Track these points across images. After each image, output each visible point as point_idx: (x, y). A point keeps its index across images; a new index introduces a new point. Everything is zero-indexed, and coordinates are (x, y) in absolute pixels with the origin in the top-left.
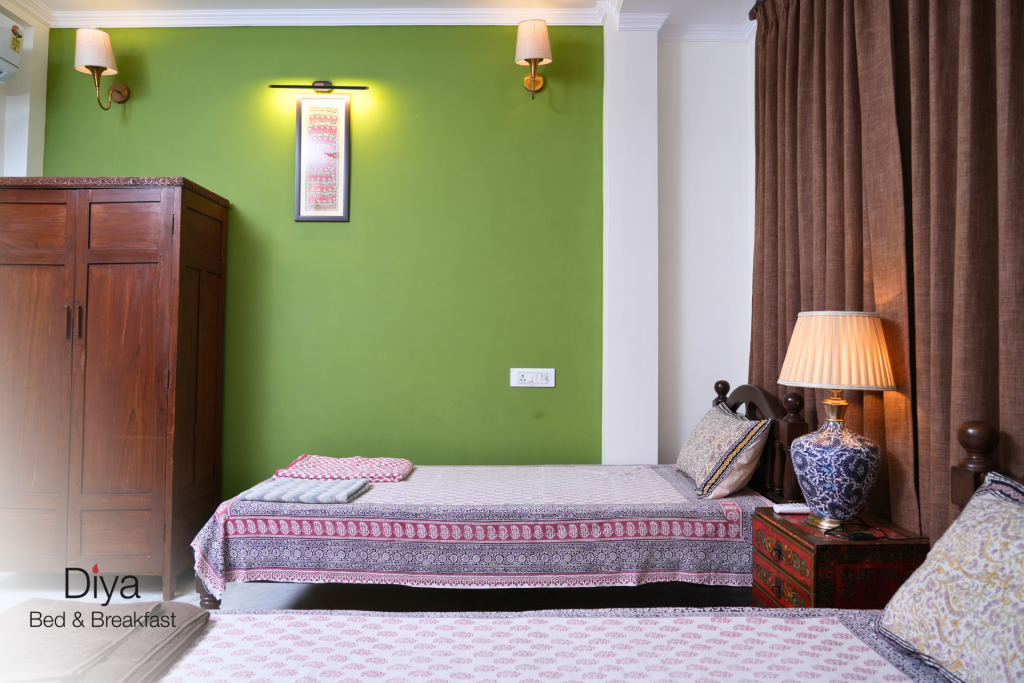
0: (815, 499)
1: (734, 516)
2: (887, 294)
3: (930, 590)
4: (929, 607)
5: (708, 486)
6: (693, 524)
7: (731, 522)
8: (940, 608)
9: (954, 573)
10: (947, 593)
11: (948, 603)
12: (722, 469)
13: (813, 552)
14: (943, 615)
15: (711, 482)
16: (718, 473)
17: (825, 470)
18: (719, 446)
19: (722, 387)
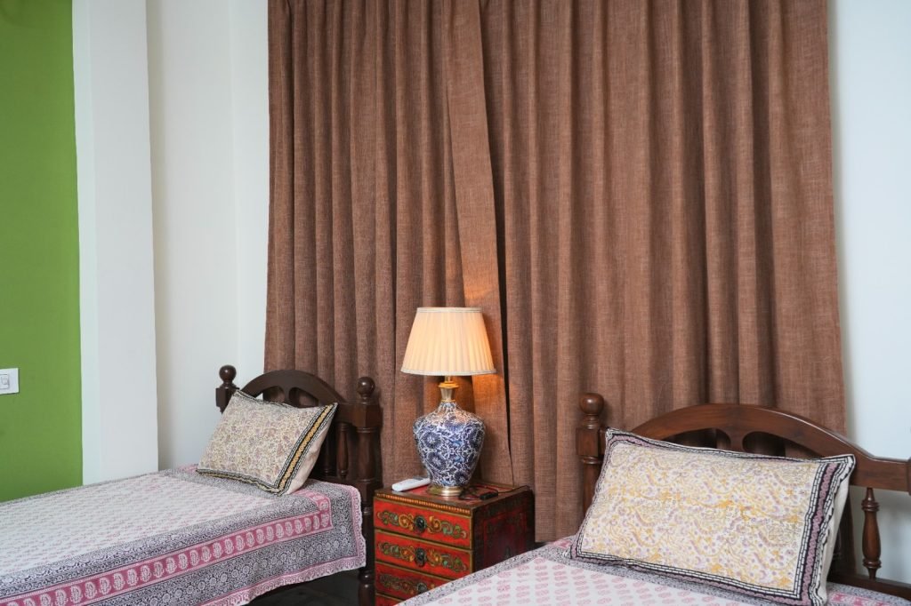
0: (444, 472)
1: (325, 505)
2: (478, 291)
3: (623, 515)
4: (625, 526)
5: (283, 482)
6: (292, 522)
7: (323, 512)
8: (634, 525)
9: (639, 499)
10: (637, 513)
11: (640, 520)
12: (295, 461)
13: (469, 515)
14: (638, 528)
15: (286, 476)
16: (292, 466)
17: (457, 445)
18: (285, 438)
19: (228, 374)
